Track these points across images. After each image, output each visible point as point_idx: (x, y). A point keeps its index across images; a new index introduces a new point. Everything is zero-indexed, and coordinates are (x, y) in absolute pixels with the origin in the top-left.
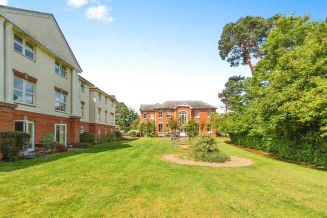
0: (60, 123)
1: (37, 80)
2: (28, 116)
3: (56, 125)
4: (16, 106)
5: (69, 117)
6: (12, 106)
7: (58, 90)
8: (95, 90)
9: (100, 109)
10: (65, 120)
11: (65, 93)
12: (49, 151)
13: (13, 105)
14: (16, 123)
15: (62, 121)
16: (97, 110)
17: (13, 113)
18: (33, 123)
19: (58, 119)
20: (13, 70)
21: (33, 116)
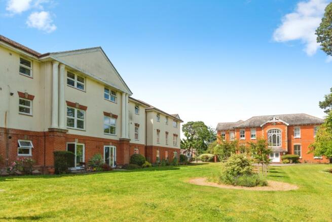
0: (109, 145)
1: (87, 107)
2: (79, 139)
3: (105, 146)
4: (67, 131)
5: (118, 140)
6: (63, 131)
7: (107, 114)
8: (152, 111)
9: (158, 131)
10: (114, 142)
11: (115, 117)
12: (95, 169)
13: (65, 130)
14: (69, 145)
15: (111, 143)
16: (155, 132)
17: (64, 137)
18: (84, 145)
19: (107, 142)
20: (67, 102)
21: (83, 139)
